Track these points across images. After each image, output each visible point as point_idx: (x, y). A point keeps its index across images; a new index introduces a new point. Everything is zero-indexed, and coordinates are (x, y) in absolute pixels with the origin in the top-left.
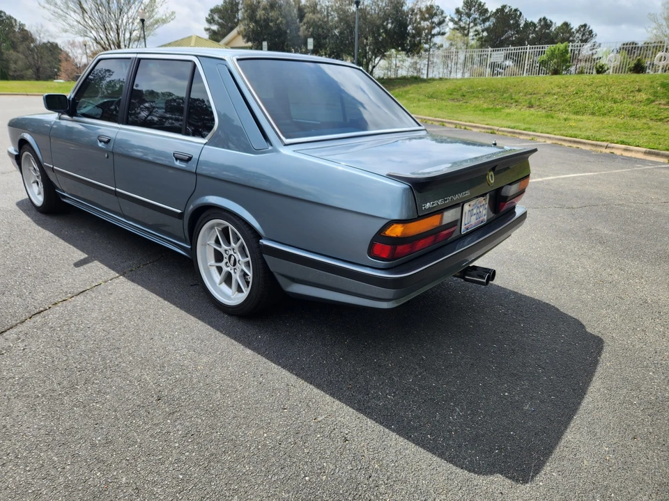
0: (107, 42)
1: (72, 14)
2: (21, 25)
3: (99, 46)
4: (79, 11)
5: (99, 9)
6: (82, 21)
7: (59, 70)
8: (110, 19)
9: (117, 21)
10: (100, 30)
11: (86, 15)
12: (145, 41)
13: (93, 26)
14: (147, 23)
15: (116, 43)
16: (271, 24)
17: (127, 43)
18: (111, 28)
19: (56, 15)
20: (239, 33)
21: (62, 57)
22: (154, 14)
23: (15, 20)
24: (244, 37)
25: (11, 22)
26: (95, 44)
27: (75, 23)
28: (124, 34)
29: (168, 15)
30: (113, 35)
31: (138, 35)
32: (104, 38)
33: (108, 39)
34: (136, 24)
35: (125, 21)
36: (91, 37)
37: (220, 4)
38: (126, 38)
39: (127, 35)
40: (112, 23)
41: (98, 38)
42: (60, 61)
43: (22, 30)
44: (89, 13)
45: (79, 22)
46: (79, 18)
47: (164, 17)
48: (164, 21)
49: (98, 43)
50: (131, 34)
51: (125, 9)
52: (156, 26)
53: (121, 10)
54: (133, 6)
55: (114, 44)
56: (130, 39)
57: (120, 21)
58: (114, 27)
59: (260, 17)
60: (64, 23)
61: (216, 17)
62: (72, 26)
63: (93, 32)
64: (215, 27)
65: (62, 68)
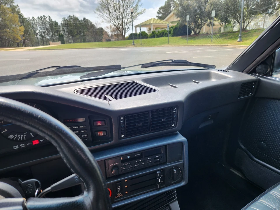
0: (118, 25)
1: (106, 14)
2: (91, 22)
3: (115, 27)
4: (108, 13)
5: (116, 11)
6: (109, 17)
7: (102, 38)
8: (120, 15)
9: (122, 15)
10: (116, 20)
11: (111, 14)
12: (132, 23)
13: (113, 19)
14: (134, 14)
15: (121, 24)
16: (191, 7)
17: (125, 24)
18: (120, 18)
19: (100, 15)
20: (174, 14)
21: (104, 33)
22: (137, 10)
23: (89, 21)
24: (176, 15)
25: (88, 22)
26: (114, 26)
27: (107, 18)
28: (125, 21)
29: (142, 11)
30: (120, 22)
31: (130, 21)
32: (117, 23)
33: (118, 24)
34: (129, 16)
35: (125, 15)
36: (112, 23)
37: (163, 5)
38: (125, 22)
39: (126, 21)
40: (120, 17)
41: (115, 24)
42: (103, 35)
43: (91, 24)
44: (112, 13)
45: (108, 18)
46: (108, 16)
47: (141, 12)
48: (141, 13)
49: (115, 25)
50: (127, 20)
51: (126, 10)
52: (137, 16)
53: (124, 11)
54: (129, 9)
55: (120, 25)
56: (127, 23)
57: (123, 15)
58: (121, 18)
59: (185, 5)
60: (103, 19)
61: (161, 11)
62: (105, 20)
63: (113, 21)
64: (160, 15)
65: (104, 37)
